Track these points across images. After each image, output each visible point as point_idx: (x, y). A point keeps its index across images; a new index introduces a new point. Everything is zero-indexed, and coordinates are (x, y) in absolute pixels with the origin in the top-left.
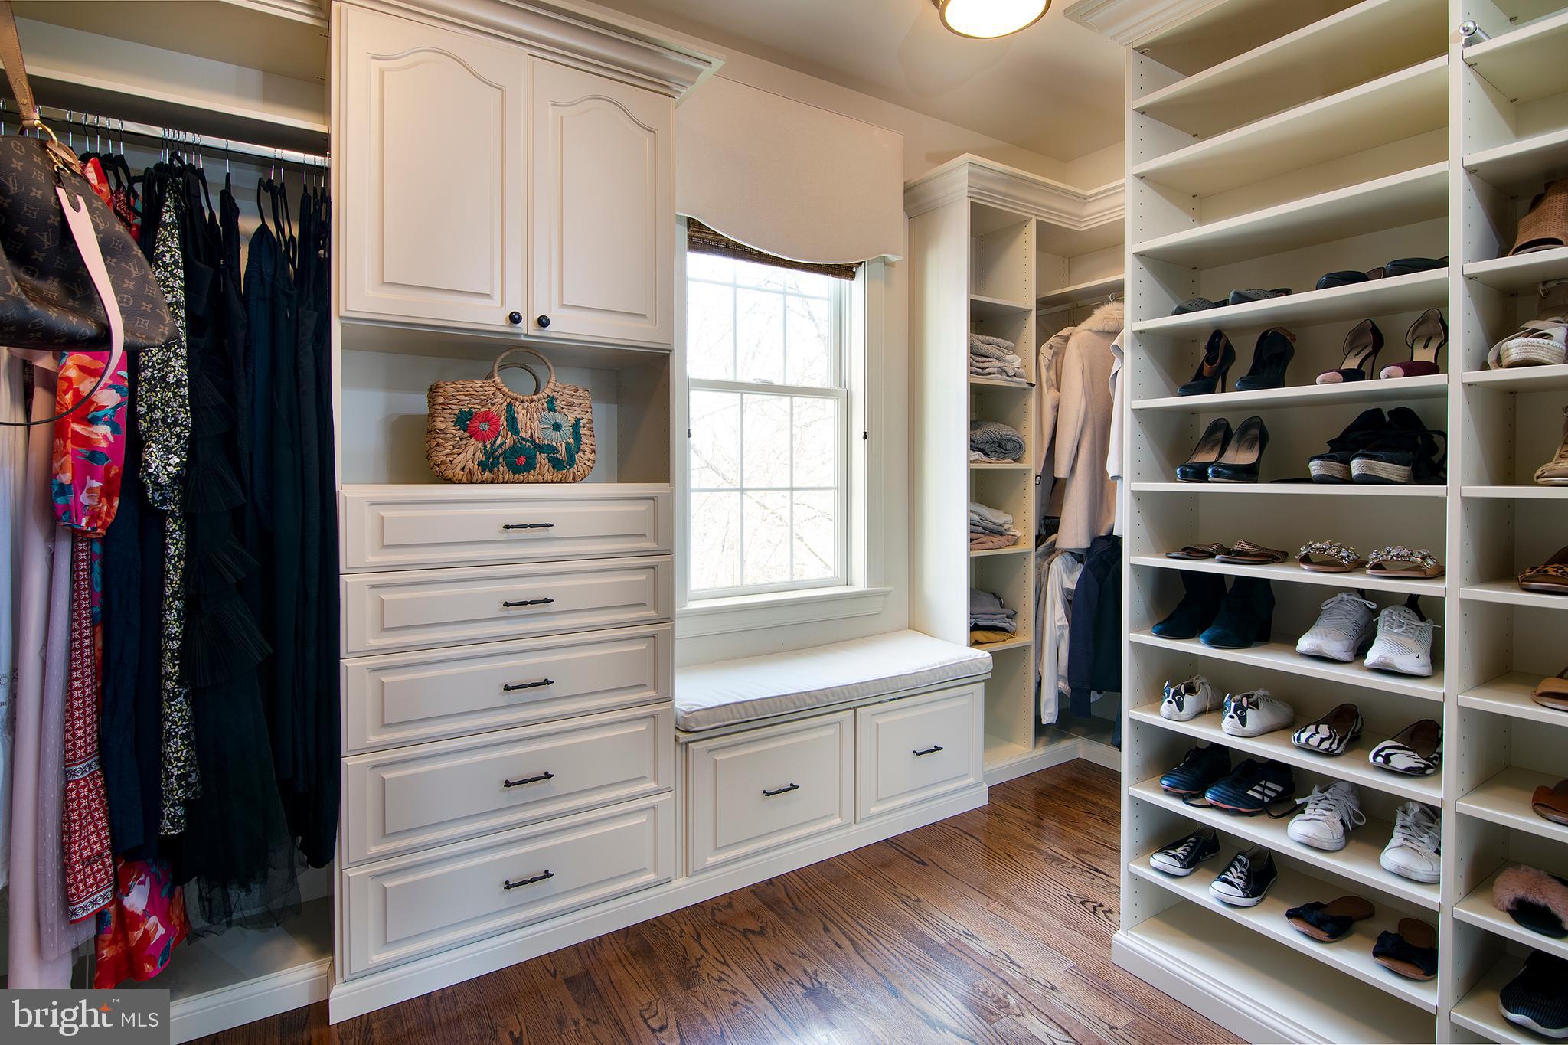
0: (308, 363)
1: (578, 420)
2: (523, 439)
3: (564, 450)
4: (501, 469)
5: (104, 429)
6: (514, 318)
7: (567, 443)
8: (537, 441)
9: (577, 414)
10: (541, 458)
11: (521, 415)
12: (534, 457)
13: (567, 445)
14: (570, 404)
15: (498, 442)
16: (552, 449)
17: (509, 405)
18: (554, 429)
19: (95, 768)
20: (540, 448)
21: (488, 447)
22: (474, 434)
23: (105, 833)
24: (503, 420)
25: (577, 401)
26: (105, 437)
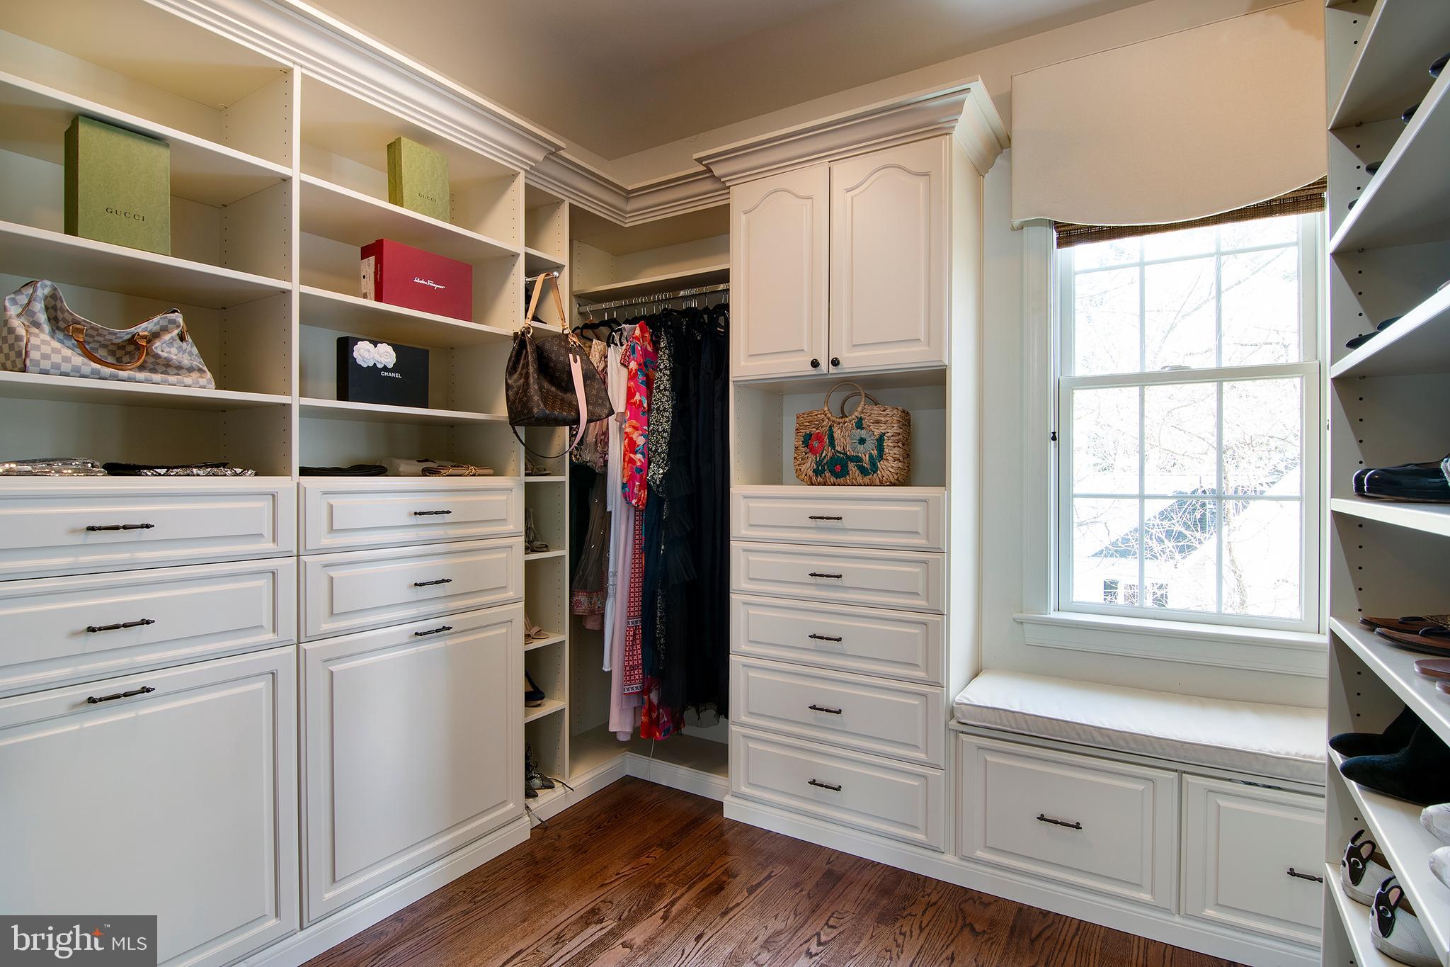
0: (717, 412)
1: (882, 436)
2: (839, 452)
3: (867, 459)
4: (827, 474)
5: (639, 456)
6: (815, 364)
7: (870, 454)
8: (848, 453)
9: (883, 428)
10: (851, 466)
11: (837, 433)
12: (846, 464)
13: (871, 456)
14: (878, 422)
15: (823, 455)
16: (857, 459)
17: (830, 427)
18: (860, 443)
19: (639, 624)
20: (852, 459)
21: (818, 458)
22: (813, 450)
23: (640, 657)
24: (826, 439)
25: (883, 419)
26: (640, 460)
